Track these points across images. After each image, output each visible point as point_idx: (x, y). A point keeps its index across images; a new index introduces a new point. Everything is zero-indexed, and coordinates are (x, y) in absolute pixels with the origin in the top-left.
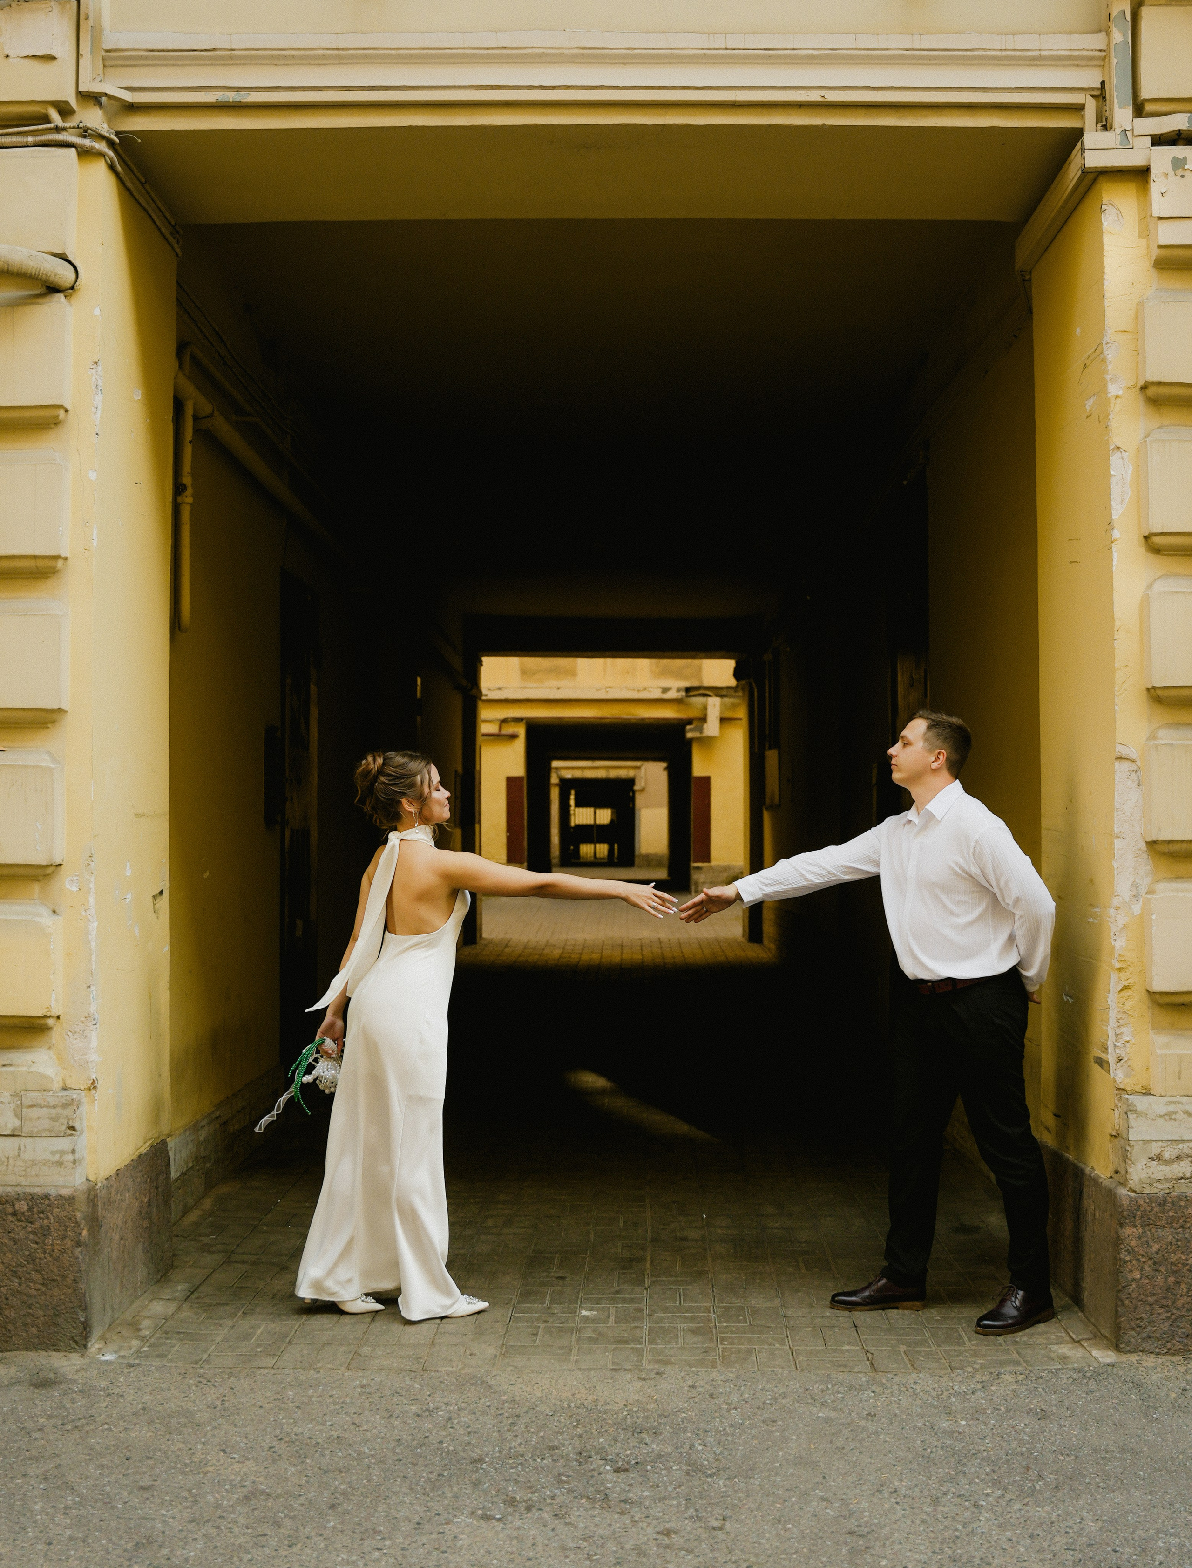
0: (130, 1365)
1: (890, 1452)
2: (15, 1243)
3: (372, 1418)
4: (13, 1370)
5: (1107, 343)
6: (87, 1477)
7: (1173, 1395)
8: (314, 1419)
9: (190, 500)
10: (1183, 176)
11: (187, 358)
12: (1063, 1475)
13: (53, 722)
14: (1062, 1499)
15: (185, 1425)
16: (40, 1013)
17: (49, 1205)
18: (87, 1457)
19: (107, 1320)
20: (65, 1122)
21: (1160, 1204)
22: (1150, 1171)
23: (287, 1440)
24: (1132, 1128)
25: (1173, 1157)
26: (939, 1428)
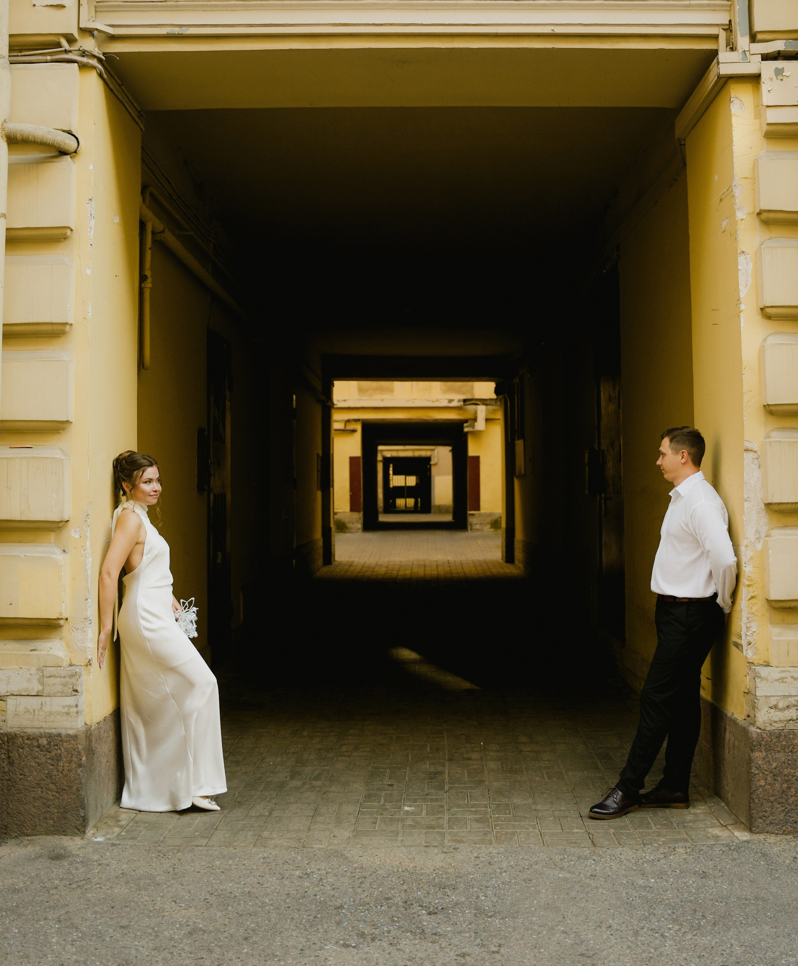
0: (114, 845)
1: (606, 900)
2: (39, 765)
3: (271, 879)
4: (37, 848)
5: (735, 186)
6: (86, 920)
7: (788, 862)
8: (233, 880)
9: (150, 285)
10: (782, 80)
11: (148, 195)
12: (718, 915)
13: (64, 429)
14: (718, 931)
15: (149, 885)
16: (55, 617)
17: (61, 741)
18: (86, 906)
19: (98, 815)
20: (71, 687)
21: (777, 737)
22: (770, 715)
23: (216, 894)
24: (758, 688)
25: (785, 707)
26: (637, 884)
